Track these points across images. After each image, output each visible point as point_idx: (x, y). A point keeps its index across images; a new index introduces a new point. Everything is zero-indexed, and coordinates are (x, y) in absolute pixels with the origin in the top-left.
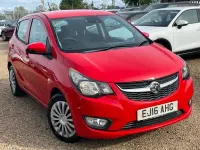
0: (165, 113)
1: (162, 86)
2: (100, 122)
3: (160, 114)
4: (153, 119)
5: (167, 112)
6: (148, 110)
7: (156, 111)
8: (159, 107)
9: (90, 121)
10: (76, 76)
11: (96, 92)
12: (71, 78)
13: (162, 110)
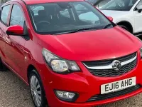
0: (125, 87)
1: (123, 64)
2: (69, 95)
3: (120, 88)
4: (115, 92)
5: (127, 87)
6: (110, 84)
7: (117, 86)
8: (120, 82)
9: (60, 94)
10: (48, 55)
11: (66, 69)
12: (44, 57)
13: (122, 85)
